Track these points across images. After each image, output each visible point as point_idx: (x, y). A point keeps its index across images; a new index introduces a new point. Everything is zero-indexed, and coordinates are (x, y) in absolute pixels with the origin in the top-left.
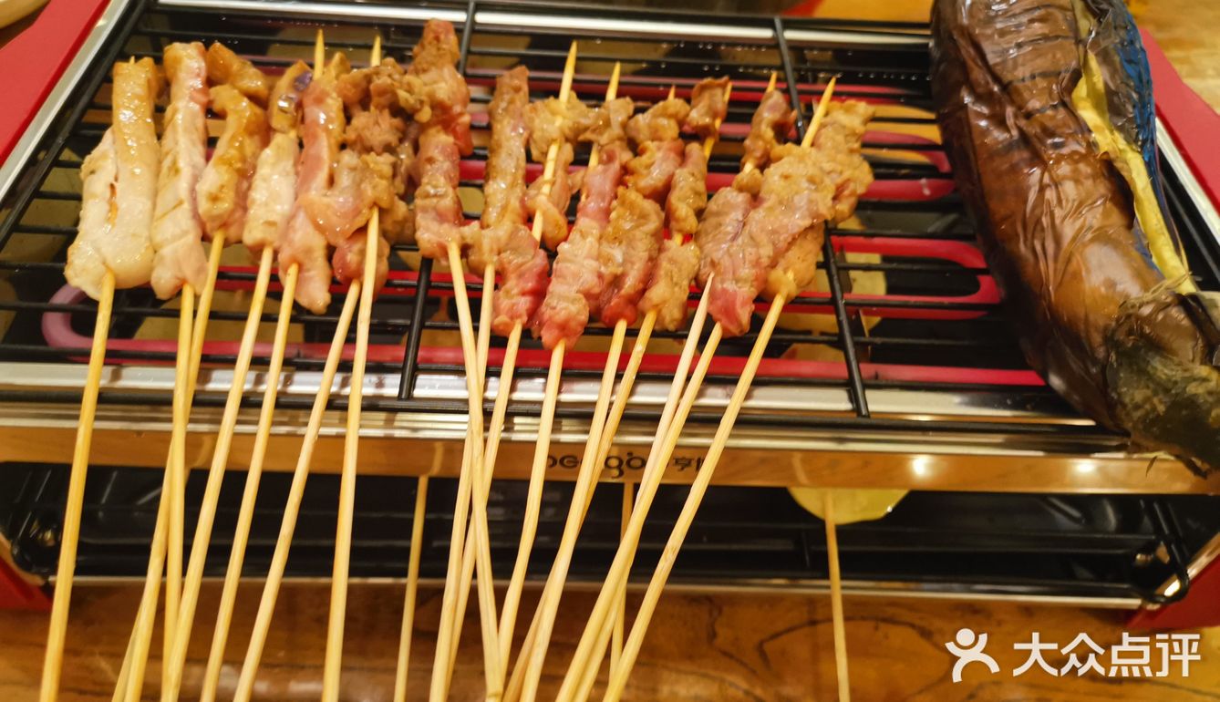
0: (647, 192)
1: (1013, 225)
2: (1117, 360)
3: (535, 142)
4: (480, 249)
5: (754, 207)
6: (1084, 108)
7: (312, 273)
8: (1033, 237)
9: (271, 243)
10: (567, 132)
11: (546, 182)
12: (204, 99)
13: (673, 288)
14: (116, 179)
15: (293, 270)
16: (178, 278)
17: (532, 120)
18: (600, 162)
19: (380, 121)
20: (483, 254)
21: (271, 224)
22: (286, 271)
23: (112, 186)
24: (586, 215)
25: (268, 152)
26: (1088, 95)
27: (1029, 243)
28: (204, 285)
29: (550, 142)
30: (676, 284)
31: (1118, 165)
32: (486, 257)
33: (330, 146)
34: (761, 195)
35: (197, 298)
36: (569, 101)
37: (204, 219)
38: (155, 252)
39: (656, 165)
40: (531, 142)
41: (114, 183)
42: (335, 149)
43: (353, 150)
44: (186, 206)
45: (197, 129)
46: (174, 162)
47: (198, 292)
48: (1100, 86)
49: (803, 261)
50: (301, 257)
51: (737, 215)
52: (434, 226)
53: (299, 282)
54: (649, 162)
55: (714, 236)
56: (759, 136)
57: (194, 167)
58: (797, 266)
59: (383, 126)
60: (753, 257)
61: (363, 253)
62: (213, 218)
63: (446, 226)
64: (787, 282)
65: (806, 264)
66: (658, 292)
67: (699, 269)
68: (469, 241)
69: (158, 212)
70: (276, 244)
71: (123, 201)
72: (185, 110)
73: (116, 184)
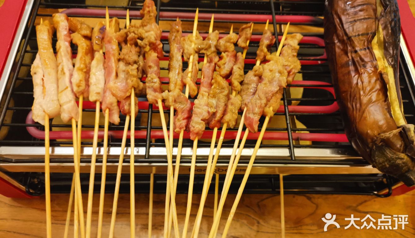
0: (224, 76)
1: (347, 94)
2: (375, 148)
3: (185, 53)
4: (169, 101)
5: (260, 82)
6: (375, 49)
7: (114, 111)
8: (353, 102)
9: (99, 100)
10: (196, 50)
11: (189, 72)
12: (69, 39)
13: (233, 114)
14: (44, 76)
15: (107, 111)
16: (70, 117)
17: (184, 44)
18: (208, 61)
19: (132, 50)
20: (170, 103)
21: (98, 93)
22: (105, 111)
23: (43, 79)
24: (203, 86)
25: (94, 62)
26: (377, 42)
27: (351, 102)
28: (78, 118)
29: (190, 55)
30: (234, 113)
31: (384, 76)
32: (171, 104)
33: (115, 61)
34: (262, 77)
35: (77, 122)
36: (196, 36)
37: (76, 93)
38: (61, 106)
39: (227, 64)
40: (184, 53)
41: (43, 78)
42: (117, 61)
43: (123, 62)
44: (69, 89)
45: (68, 54)
46: (63, 69)
47: (77, 120)
48: (382, 39)
49: (276, 102)
50: (109, 106)
51: (254, 85)
52: (153, 93)
53: (110, 115)
54: (224, 62)
55: (246, 93)
56: (262, 51)
57: (69, 70)
58: (274, 105)
59: (133, 52)
60: (259, 105)
61: (130, 104)
62: (79, 92)
63: (157, 93)
64: (270, 111)
65: (277, 103)
66: (228, 117)
67: (241, 106)
68: (165, 98)
69: (60, 90)
70: (101, 100)
71: (47, 86)
72: (63, 45)
73: (44, 78)
